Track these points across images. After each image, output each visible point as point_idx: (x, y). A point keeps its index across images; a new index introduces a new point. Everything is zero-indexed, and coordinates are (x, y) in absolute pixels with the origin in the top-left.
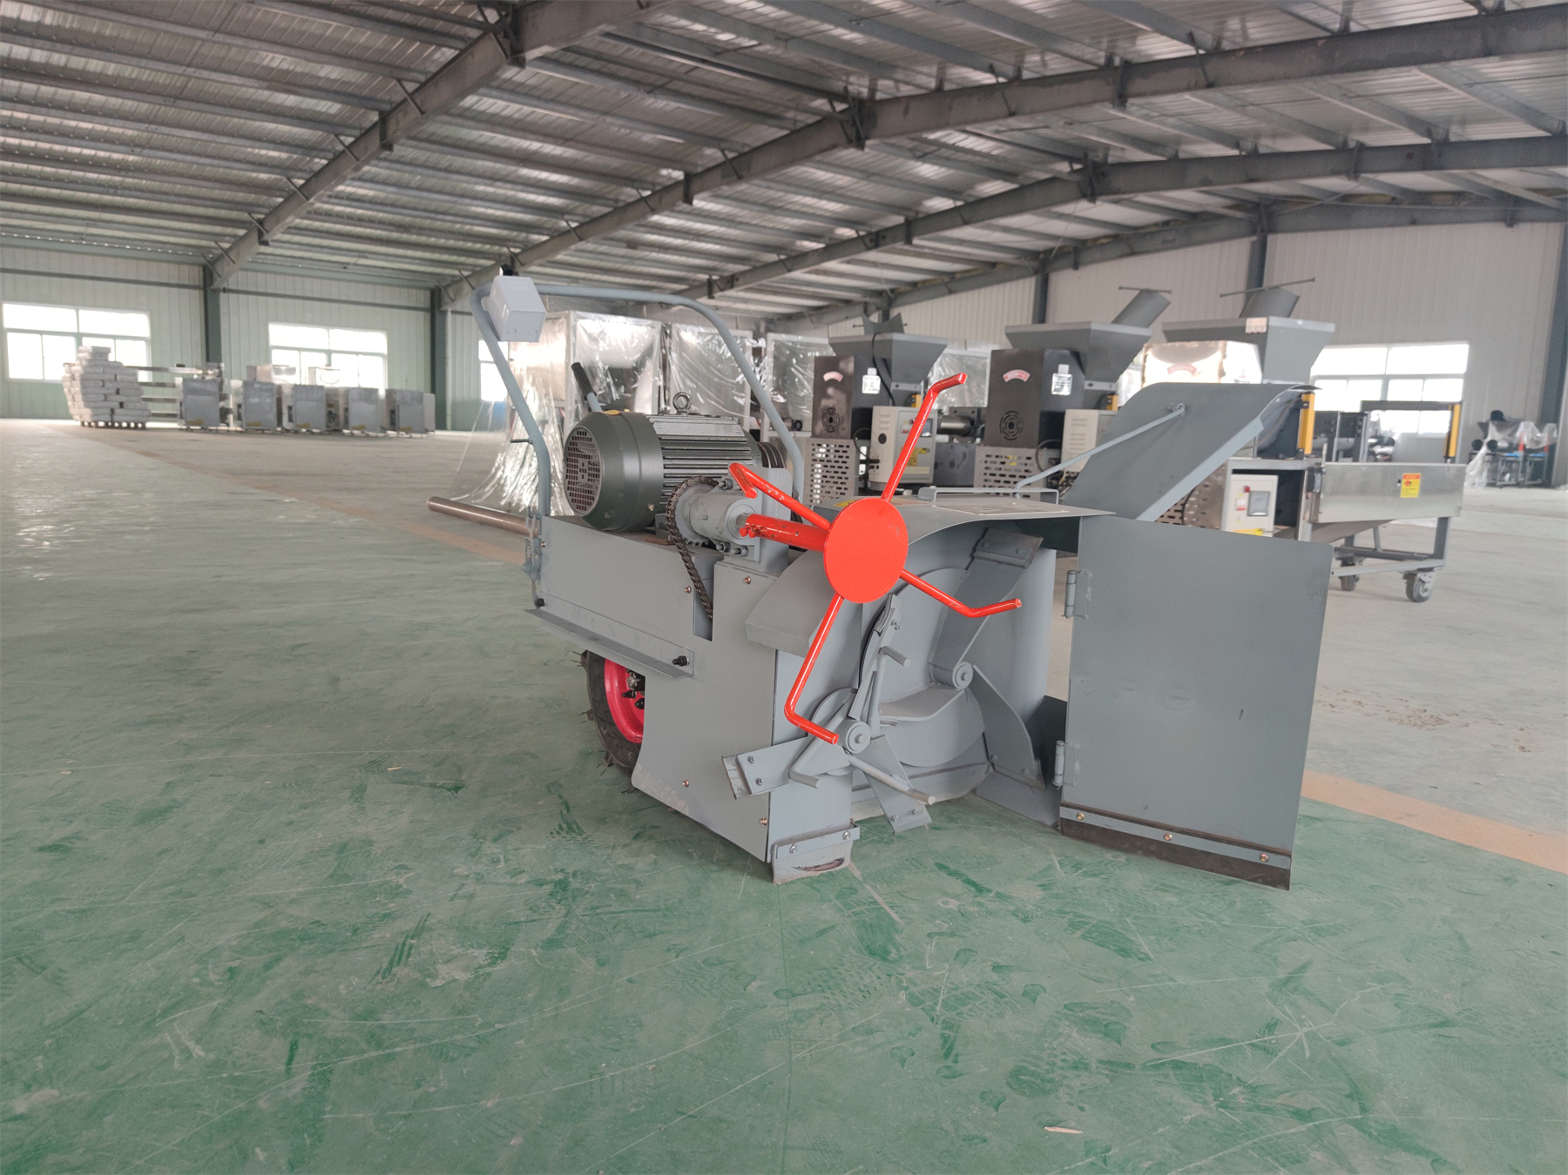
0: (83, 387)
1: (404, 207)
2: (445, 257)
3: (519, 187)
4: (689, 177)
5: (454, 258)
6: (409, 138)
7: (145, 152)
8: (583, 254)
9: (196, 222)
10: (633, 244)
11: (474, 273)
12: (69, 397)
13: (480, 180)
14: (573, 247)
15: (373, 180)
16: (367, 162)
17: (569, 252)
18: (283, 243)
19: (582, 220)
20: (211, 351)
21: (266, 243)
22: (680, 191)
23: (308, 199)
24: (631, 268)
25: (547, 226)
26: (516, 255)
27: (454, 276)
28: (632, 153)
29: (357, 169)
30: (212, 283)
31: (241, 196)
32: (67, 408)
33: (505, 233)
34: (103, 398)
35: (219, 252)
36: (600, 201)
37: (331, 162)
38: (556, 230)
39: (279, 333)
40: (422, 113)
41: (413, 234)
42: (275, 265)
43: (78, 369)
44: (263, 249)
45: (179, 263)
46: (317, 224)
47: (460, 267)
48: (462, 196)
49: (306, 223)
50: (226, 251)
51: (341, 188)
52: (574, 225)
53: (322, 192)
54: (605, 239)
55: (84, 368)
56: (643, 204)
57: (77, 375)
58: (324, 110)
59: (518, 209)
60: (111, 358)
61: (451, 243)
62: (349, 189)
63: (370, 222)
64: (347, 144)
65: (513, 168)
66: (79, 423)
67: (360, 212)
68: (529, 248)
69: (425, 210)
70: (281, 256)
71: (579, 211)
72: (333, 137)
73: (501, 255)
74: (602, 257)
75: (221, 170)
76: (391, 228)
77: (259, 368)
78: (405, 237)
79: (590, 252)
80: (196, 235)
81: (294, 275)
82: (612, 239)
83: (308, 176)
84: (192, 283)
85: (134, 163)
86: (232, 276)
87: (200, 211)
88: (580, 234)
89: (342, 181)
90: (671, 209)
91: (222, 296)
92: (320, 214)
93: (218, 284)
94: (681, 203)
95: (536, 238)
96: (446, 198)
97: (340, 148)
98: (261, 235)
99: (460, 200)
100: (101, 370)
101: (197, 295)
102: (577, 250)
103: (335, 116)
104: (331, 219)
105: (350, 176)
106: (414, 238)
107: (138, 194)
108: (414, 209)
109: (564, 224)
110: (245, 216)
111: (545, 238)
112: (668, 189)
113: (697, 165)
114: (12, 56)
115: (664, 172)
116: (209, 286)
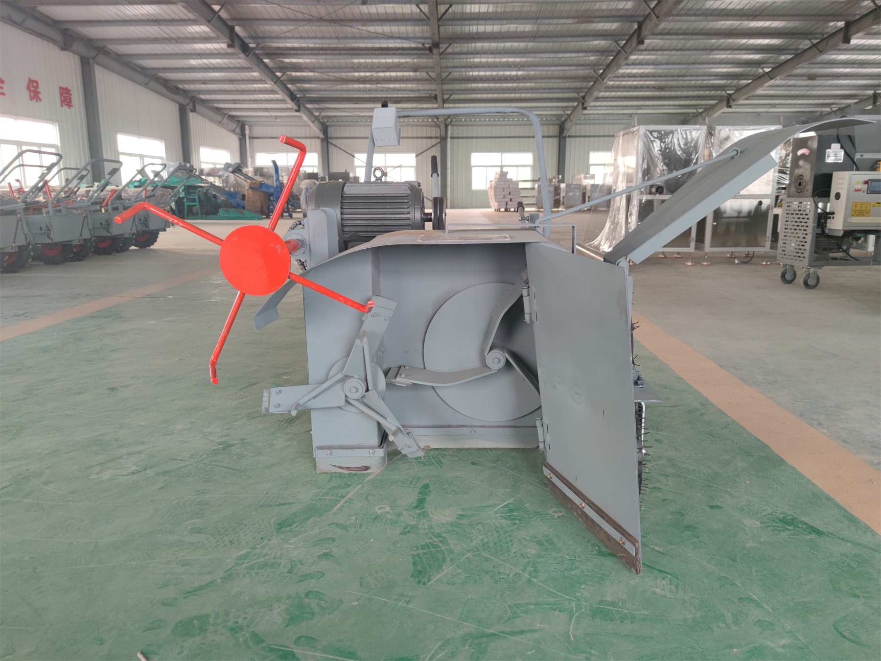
0: (495, 192)
1: (660, 76)
2: (688, 102)
3: (728, 52)
4: (848, 25)
5: (693, 102)
6: (653, 34)
7: (525, 69)
8: (777, 88)
9: (553, 102)
10: (812, 77)
11: (706, 110)
12: (490, 197)
13: (702, 52)
14: (766, 85)
15: (641, 63)
16: (631, 54)
17: (763, 88)
18: (595, 109)
19: (774, 66)
20: (561, 168)
21: (585, 108)
22: (841, 36)
23: (603, 80)
24: (814, 93)
25: (751, 73)
26: (730, 95)
27: (694, 113)
28: (815, 15)
29: (627, 58)
30: (563, 133)
31: (574, 84)
32: (489, 203)
33: (723, 82)
34: (503, 197)
35: (566, 117)
36: (785, 52)
37: (615, 57)
38: (756, 76)
39: (595, 157)
40: (658, 18)
41: (667, 91)
42: (595, 119)
43: (493, 183)
44: (585, 112)
45: (548, 125)
46: (613, 94)
47: (696, 107)
48: (693, 63)
49: (607, 94)
50: (569, 116)
51: (621, 71)
52: (767, 70)
53: (609, 75)
54: (791, 76)
55: (496, 182)
56: (814, 49)
57: (493, 186)
58: (608, 28)
59: (729, 66)
60: (508, 177)
61: (690, 93)
62: (628, 71)
63: (642, 88)
64: (621, 45)
65: (722, 41)
66: (494, 210)
67: (635, 83)
68: (739, 89)
69: (672, 76)
70: (602, 114)
71: (772, 60)
72: (615, 43)
73: (722, 96)
74: (790, 88)
75: (568, 72)
76: (653, 90)
77: (577, 177)
78: (663, 94)
79: (783, 86)
80: (555, 109)
81: (604, 124)
82: (797, 76)
83: (604, 67)
84: (554, 135)
85: (522, 75)
86: (573, 129)
87: (556, 96)
88: (770, 76)
89: (620, 67)
90: (835, 49)
91: (568, 140)
92: (614, 88)
93: (566, 133)
94: (841, 43)
95: (744, 82)
96: (683, 66)
97: (619, 48)
98: (583, 104)
99: (692, 66)
100: (503, 183)
101: (556, 140)
102: (771, 86)
103: (614, 30)
104: (621, 89)
105: (624, 63)
106: (668, 94)
107: (525, 91)
108: (665, 76)
109: (761, 71)
110: (575, 95)
111: (750, 81)
112: (832, 35)
113: (855, 15)
114: (471, 31)
115: (832, 24)
116: (562, 135)
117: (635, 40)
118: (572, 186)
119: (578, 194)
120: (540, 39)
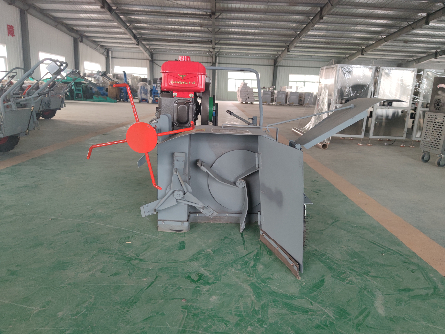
0: (240, 93)
1: (328, 37)
2: (341, 51)
3: (365, 26)
4: (428, 15)
5: (344, 51)
6: (328, 14)
7: (259, 29)
8: (387, 46)
9: (272, 47)
10: (406, 42)
11: (350, 55)
12: (238, 96)
13: (352, 25)
14: (383, 44)
15: (319, 29)
16: (316, 24)
17: (381, 46)
18: (294, 52)
19: (387, 35)
20: (274, 82)
21: (289, 52)
22: (424, 21)
23: (300, 37)
24: (406, 50)
25: (375, 38)
26: (363, 49)
27: (344, 57)
28: (412, 9)
29: (313, 26)
30: (276, 64)
31: (284, 39)
32: (237, 98)
33: (360, 42)
34: (244, 96)
35: (278, 55)
36: (394, 28)
37: (307, 25)
38: (378, 39)
39: (292, 77)
40: (332, 5)
41: (331, 45)
42: (293, 58)
43: (240, 88)
44: (289, 53)
45: (269, 59)
46: (304, 45)
47: (346, 54)
48: (346, 31)
49: (301, 45)
50: (280, 55)
51: (309, 33)
52: (384, 37)
53: (303, 35)
54: (395, 40)
55: (241, 88)
56: (410, 27)
57: (239, 90)
58: (305, 10)
59: (365, 33)
60: (248, 85)
61: (343, 47)
62: (313, 33)
63: (318, 42)
64: (311, 19)
65: (363, 20)
66: (239, 102)
67: (315, 40)
68: (368, 46)
69: (335, 37)
70: (297, 55)
71: (387, 32)
72: (307, 18)
73: (359, 49)
74: (395, 47)
75: (282, 32)
76: (324, 44)
77: (283, 87)
78: (329, 46)
79: (390, 45)
80: (273, 51)
81: (297, 60)
82: (398, 40)
83: (300, 30)
84: (271, 64)
85: (257, 32)
86: (281, 62)
87: (274, 44)
88: (385, 40)
89: (309, 30)
90: (421, 28)
91: (278, 67)
92: (304, 42)
93: (277, 64)
94: (424, 25)
95: (371, 42)
96: (341, 32)
97: (309, 21)
98: (288, 49)
99: (346, 32)
100: (245, 89)
101: (272, 67)
102: (384, 45)
103: (308, 11)
104: (308, 43)
105: (311, 29)
106: (331, 46)
107: (259, 41)
108: (331, 37)
109: (380, 37)
110: (284, 44)
111: (374, 42)
112: (420, 20)
113: (432, 10)
114: (232, 7)
115: (419, 14)
116: (275, 65)
117: (318, 17)
118: (281, 92)
119: (283, 96)
120: (268, 14)
